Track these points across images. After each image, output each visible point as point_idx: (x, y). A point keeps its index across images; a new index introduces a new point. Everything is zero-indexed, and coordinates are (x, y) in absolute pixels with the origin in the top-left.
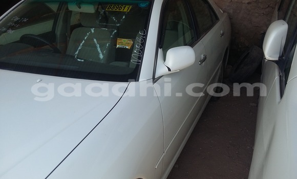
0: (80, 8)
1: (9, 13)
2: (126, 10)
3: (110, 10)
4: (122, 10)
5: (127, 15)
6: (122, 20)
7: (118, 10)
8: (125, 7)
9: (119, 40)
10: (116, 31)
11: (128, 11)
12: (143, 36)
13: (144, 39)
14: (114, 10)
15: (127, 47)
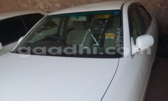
0: (78, 18)
1: (37, 25)
2: (106, 17)
3: (97, 18)
4: (104, 17)
5: (108, 20)
6: (105, 23)
7: (102, 17)
8: (106, 16)
9: (106, 34)
10: (103, 29)
11: (108, 17)
12: (121, 30)
13: (121, 32)
14: (100, 18)
15: (112, 38)
